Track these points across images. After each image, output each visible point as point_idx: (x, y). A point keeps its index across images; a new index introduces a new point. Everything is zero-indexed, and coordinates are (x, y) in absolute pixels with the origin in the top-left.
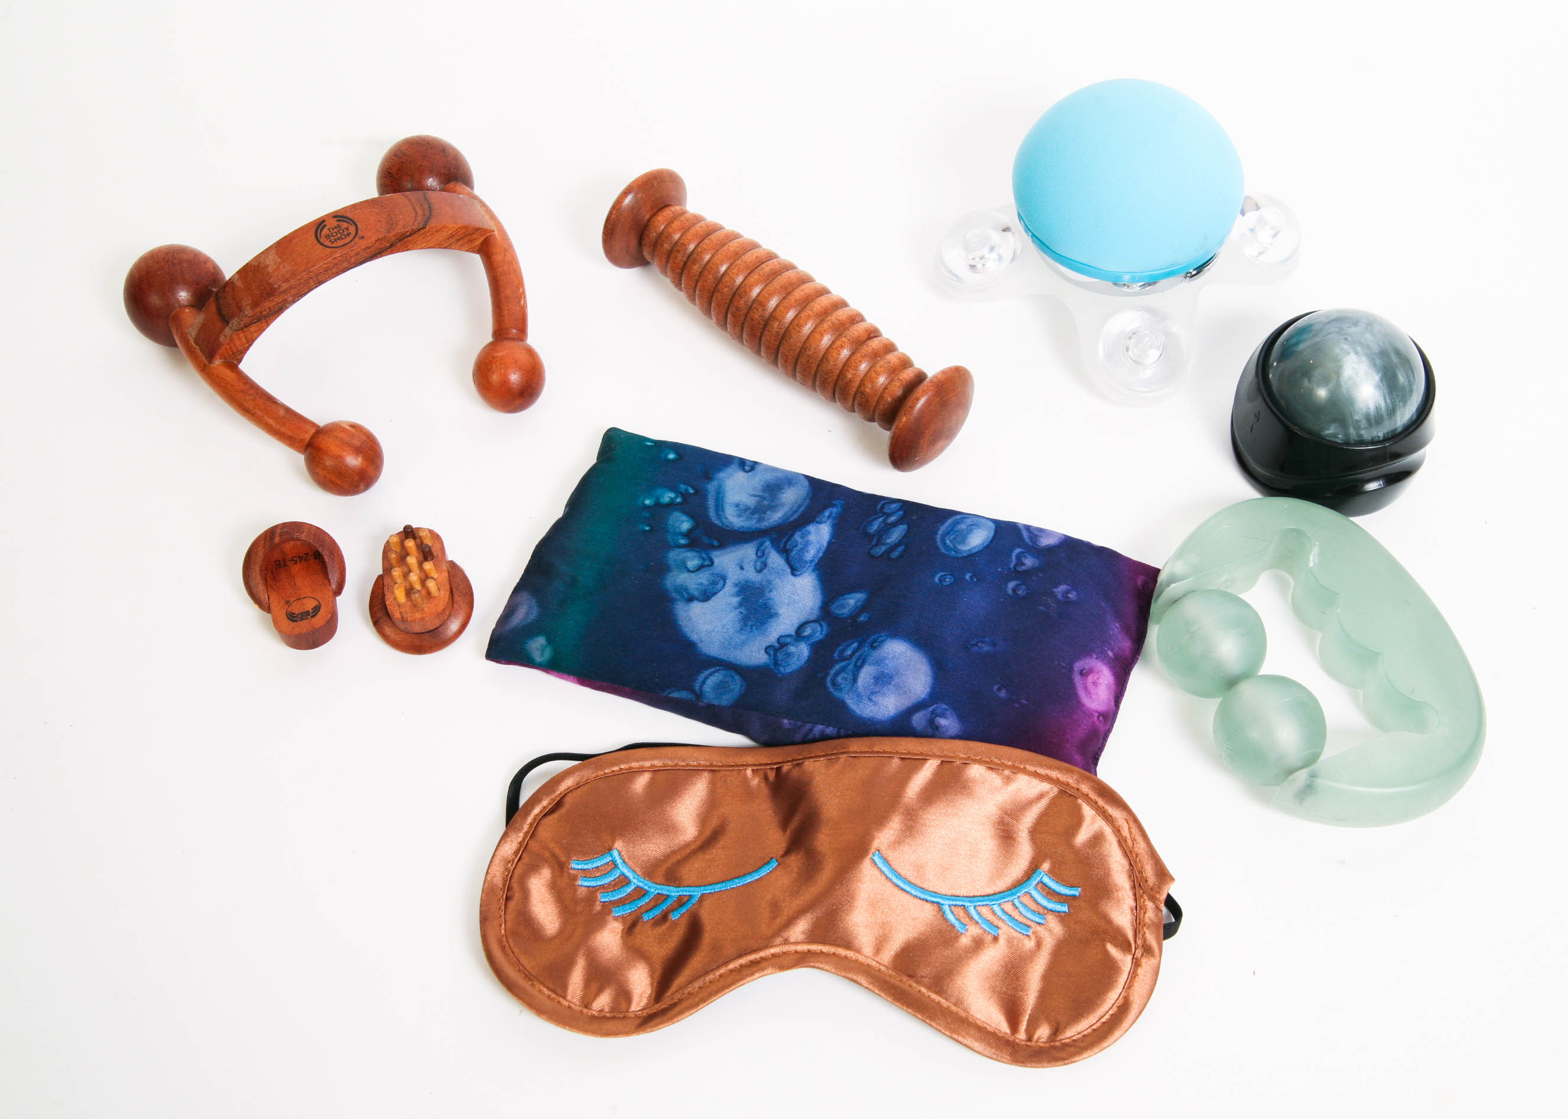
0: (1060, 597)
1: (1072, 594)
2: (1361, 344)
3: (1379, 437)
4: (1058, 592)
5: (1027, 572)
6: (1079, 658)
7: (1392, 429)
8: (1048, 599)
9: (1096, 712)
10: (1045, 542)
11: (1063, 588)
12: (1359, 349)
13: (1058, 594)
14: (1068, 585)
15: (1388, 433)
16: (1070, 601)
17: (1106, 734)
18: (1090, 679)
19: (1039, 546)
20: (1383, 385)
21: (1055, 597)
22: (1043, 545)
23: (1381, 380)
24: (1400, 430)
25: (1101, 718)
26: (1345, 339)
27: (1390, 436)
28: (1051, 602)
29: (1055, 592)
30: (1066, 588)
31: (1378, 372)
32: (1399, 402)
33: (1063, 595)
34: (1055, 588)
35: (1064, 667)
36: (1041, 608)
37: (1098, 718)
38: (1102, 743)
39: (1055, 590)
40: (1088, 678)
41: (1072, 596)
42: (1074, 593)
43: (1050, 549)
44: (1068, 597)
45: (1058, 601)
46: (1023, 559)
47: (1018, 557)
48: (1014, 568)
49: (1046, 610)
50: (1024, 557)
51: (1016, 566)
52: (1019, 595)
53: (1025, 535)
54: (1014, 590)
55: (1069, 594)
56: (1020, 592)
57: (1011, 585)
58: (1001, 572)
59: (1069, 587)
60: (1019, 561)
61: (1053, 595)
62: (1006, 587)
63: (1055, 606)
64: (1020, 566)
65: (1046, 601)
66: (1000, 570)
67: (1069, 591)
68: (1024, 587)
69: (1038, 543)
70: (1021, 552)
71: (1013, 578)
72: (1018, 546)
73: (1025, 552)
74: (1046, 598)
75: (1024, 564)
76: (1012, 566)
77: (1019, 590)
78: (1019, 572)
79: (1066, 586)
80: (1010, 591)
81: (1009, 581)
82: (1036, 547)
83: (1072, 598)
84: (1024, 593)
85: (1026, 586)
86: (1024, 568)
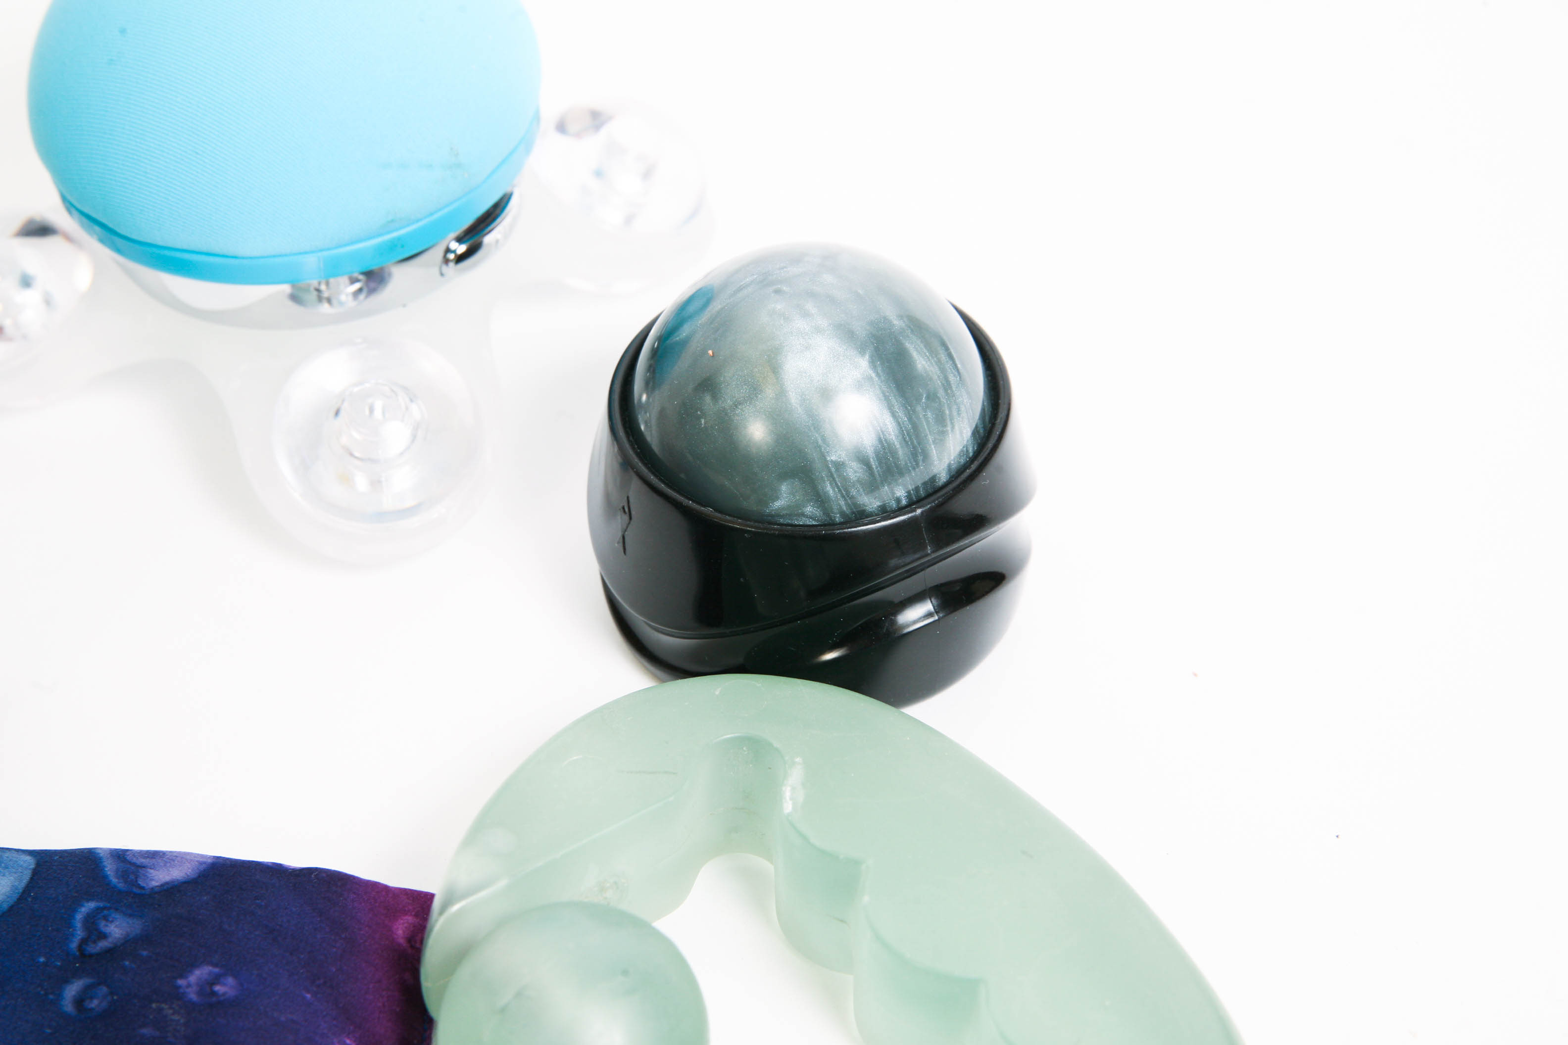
0: (193, 997)
1: (224, 985)
2: (812, 295)
3: (898, 500)
4: (189, 985)
5: (114, 953)
7: (927, 478)
8: (163, 1006)
10: (159, 877)
11: (200, 974)
12: (810, 307)
13: (188, 990)
14: (215, 965)
15: (917, 489)
16: (219, 1002)
19: (143, 888)
20: (878, 375)
21: (179, 999)
22: (154, 884)
23: (872, 363)
24: (943, 477)
26: (777, 292)
27: (922, 493)
28: (171, 1011)
29: (180, 987)
30: (210, 973)
31: (862, 350)
32: (925, 410)
33: (201, 993)
34: (182, 976)
36: (146, 1031)
39: (181, 982)
41: (226, 988)
42: (230, 980)
43: (172, 890)
44: (214, 993)
45: (190, 1008)
46: (102, 924)
47: (91, 921)
48: (80, 947)
49: (157, 1034)
50: (106, 918)
51: (84, 942)
52: (91, 1009)
53: (110, 868)
54: (79, 1002)
55: (217, 988)
56: (94, 1004)
57: (72, 990)
58: (45, 964)
59: (216, 970)
60: (93, 932)
61: (177, 995)
62: (60, 997)
63: (179, 1020)
64: (95, 942)
65: (160, 1010)
66: (42, 960)
67: (216, 979)
68: (104, 989)
69: (140, 882)
70: (98, 910)
71: (76, 974)
72: (91, 897)
73: (108, 909)
74: (158, 1004)
75: (103, 936)
76: (74, 945)
77: (92, 998)
78: (91, 956)
79: (211, 968)
80: (68, 1006)
81: (67, 981)
82: (135, 890)
83: (224, 994)
84: (105, 1004)
85: (108, 986)
86: (103, 944)
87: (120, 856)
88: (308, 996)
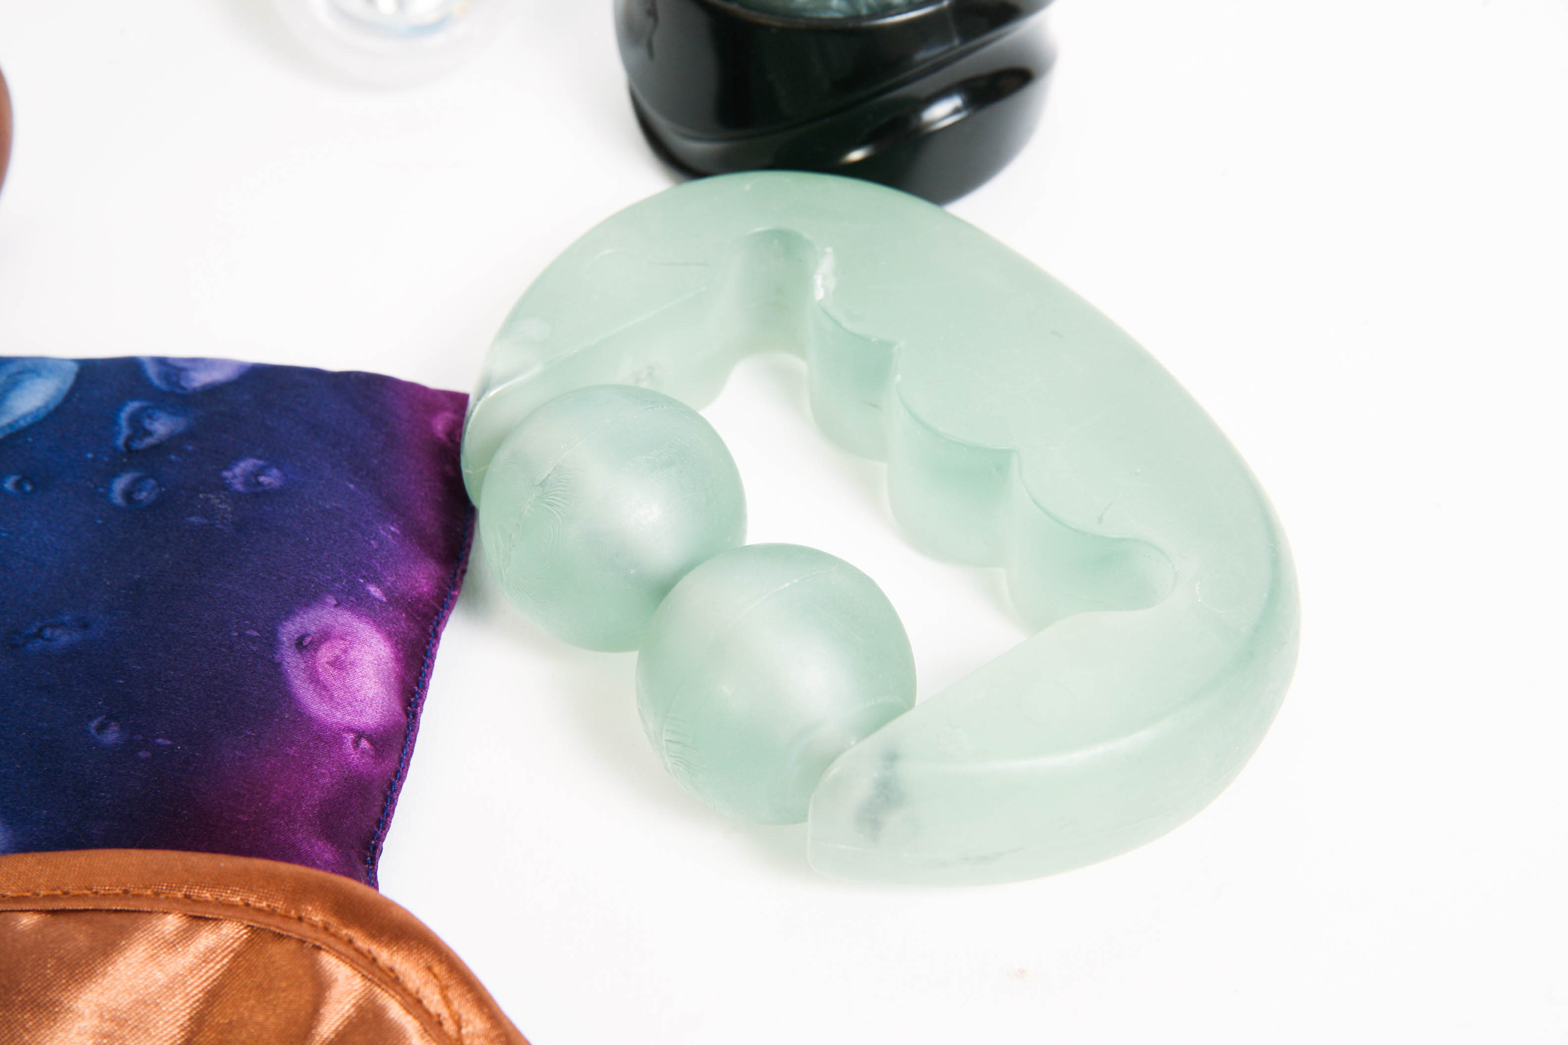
0: (239, 487)
1: (269, 476)
4: (235, 477)
5: (160, 448)
6: (289, 614)
8: (211, 496)
9: (350, 730)
10: (200, 379)
11: (245, 466)
13: (234, 481)
14: (259, 458)
16: (265, 492)
17: (391, 784)
18: (325, 654)
19: (184, 389)
21: (226, 489)
25: (364, 744)
28: (218, 501)
29: (226, 478)
30: (255, 465)
33: (246, 483)
34: (227, 468)
35: (253, 640)
36: (193, 519)
37: (356, 743)
38: (383, 810)
39: (227, 474)
40: (319, 654)
41: (271, 479)
42: (275, 472)
43: (213, 391)
44: (259, 484)
45: (237, 497)
46: (147, 423)
47: (135, 420)
48: (127, 444)
49: (206, 521)
50: (150, 417)
51: (130, 439)
52: (141, 501)
53: (152, 372)
54: (128, 494)
55: (262, 479)
56: (143, 495)
57: (120, 484)
58: (94, 460)
59: (260, 463)
60: (138, 429)
61: (223, 486)
62: (109, 490)
63: (226, 508)
64: (140, 439)
65: (208, 500)
66: (90, 456)
67: (261, 471)
68: (152, 482)
69: (183, 383)
70: (143, 409)
71: (124, 469)
72: (134, 398)
73: (152, 408)
74: (205, 495)
75: (149, 433)
76: (120, 442)
77: (140, 491)
78: (137, 451)
79: (255, 461)
80: (117, 498)
81: (115, 475)
82: (179, 391)
83: (269, 484)
84: (153, 496)
85: (156, 479)
86: (149, 441)
87: (161, 362)
88: (352, 486)
